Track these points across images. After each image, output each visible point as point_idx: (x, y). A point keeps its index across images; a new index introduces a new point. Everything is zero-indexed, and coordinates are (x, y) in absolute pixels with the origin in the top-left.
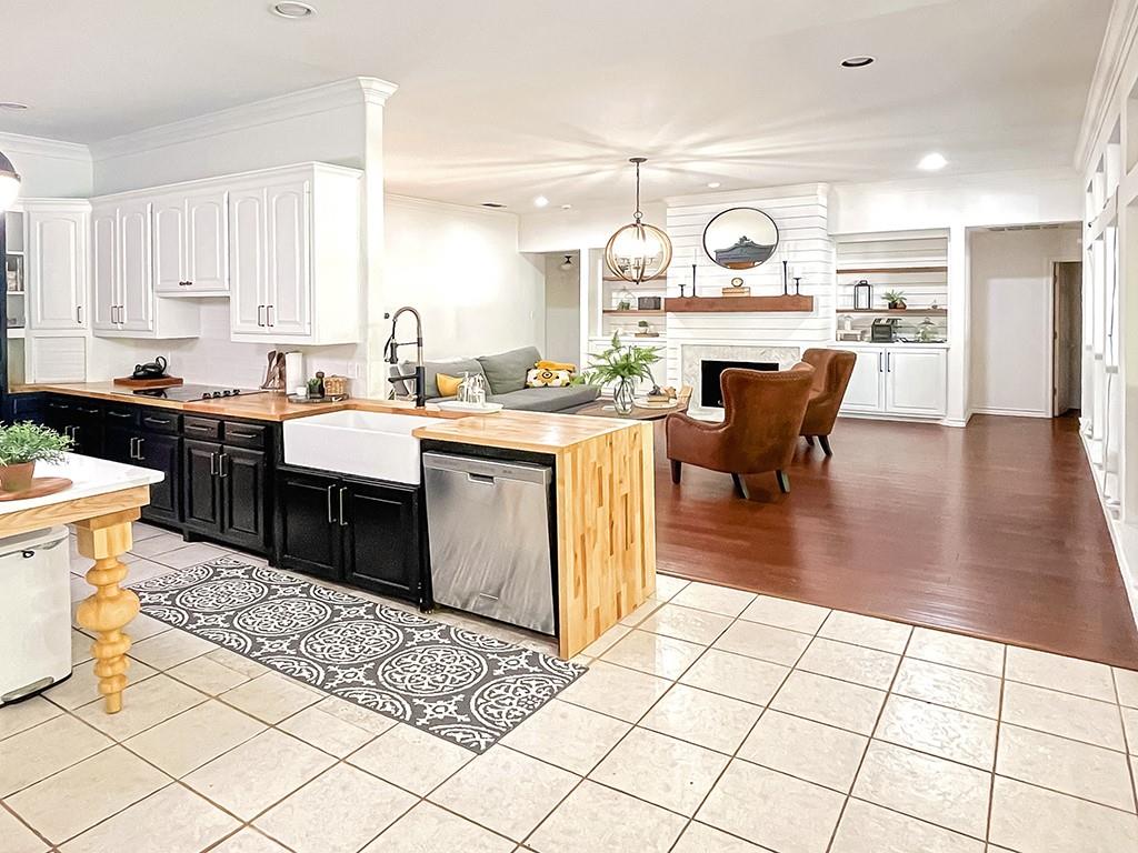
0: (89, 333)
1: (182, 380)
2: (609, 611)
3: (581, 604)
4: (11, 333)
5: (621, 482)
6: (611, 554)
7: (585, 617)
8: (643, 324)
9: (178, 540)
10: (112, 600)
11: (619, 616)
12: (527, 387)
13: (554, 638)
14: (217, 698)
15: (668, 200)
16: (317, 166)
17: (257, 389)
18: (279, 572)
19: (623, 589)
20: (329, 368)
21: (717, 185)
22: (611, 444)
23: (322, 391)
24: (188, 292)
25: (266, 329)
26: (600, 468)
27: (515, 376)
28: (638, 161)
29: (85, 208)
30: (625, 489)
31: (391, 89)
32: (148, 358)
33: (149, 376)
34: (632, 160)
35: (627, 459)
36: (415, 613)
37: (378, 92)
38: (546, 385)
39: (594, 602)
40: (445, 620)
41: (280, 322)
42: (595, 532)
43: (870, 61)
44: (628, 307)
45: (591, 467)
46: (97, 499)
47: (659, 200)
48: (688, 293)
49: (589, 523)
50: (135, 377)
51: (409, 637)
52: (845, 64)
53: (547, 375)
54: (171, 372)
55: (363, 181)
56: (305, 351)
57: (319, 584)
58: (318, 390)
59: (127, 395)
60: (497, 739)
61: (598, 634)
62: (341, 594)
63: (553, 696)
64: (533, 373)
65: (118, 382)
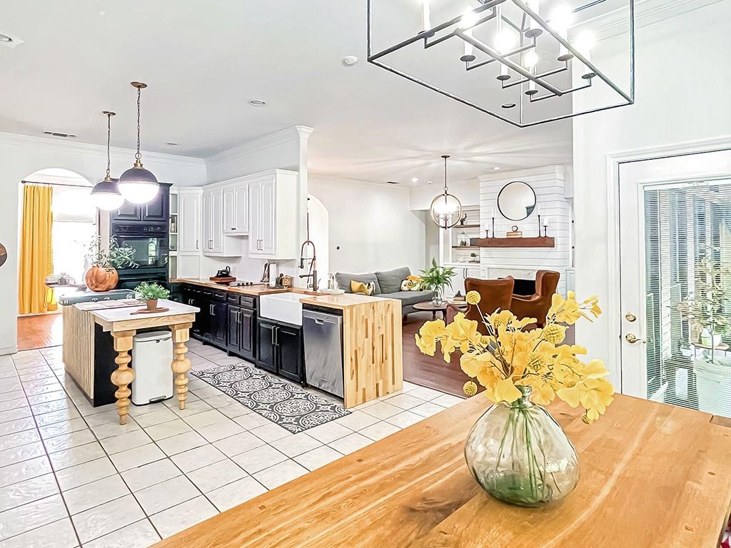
0: (201, 254)
1: (235, 278)
2: (371, 391)
3: (355, 384)
4: (171, 253)
5: (379, 328)
6: (373, 363)
7: (357, 390)
8: (473, 255)
9: (225, 355)
10: (181, 361)
11: (378, 395)
12: (401, 290)
13: (342, 399)
14: (216, 409)
15: (480, 177)
16: (278, 171)
17: (259, 282)
18: (257, 369)
19: (381, 382)
20: (285, 271)
21: (498, 168)
22: (373, 308)
23: (281, 283)
24: (235, 233)
25: (260, 252)
26: (367, 319)
27: (394, 283)
28: (445, 157)
29: (200, 191)
30: (382, 332)
31: (310, 130)
32: (222, 267)
33: (223, 276)
34: (443, 157)
35: (383, 317)
36: (300, 387)
37: (305, 133)
38: (410, 290)
39: (362, 385)
40: (310, 392)
41: (265, 248)
42: (363, 350)
43: (514, 105)
44: (465, 245)
45: (361, 318)
46: (177, 317)
47: (476, 178)
48: (490, 236)
49: (359, 345)
50: (217, 276)
51: (293, 396)
52: (503, 107)
53: (411, 284)
54: (232, 274)
55: (298, 176)
56: (277, 263)
57: (270, 375)
58: (280, 282)
59: (214, 285)
60: (303, 430)
61: (364, 401)
62: (275, 380)
63: (332, 420)
64: (405, 282)
65: (211, 279)
